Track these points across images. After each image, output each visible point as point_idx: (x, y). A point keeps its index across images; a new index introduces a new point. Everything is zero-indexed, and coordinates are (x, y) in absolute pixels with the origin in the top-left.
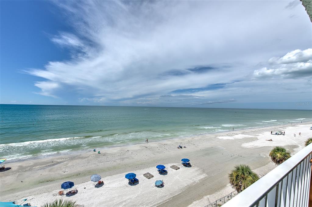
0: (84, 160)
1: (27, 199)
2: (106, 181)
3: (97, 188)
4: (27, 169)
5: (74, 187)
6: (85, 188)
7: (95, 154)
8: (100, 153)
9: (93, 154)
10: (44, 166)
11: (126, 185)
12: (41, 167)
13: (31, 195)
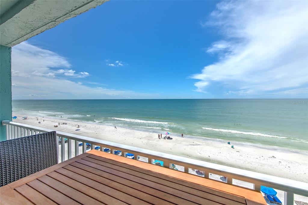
0: (216, 149)
6: (211, 175)
7: (229, 147)
8: (234, 148)
9: (226, 147)
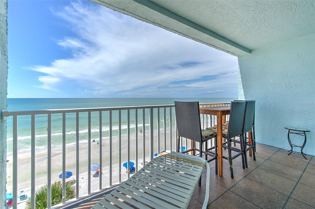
0: (83, 151)
1: (23, 191)
2: (105, 170)
3: (95, 178)
4: (24, 161)
5: (71, 177)
6: (83, 178)
7: (94, 145)
9: (92, 145)
10: (42, 158)
11: (124, 174)
12: (39, 159)
13: (27, 187)
